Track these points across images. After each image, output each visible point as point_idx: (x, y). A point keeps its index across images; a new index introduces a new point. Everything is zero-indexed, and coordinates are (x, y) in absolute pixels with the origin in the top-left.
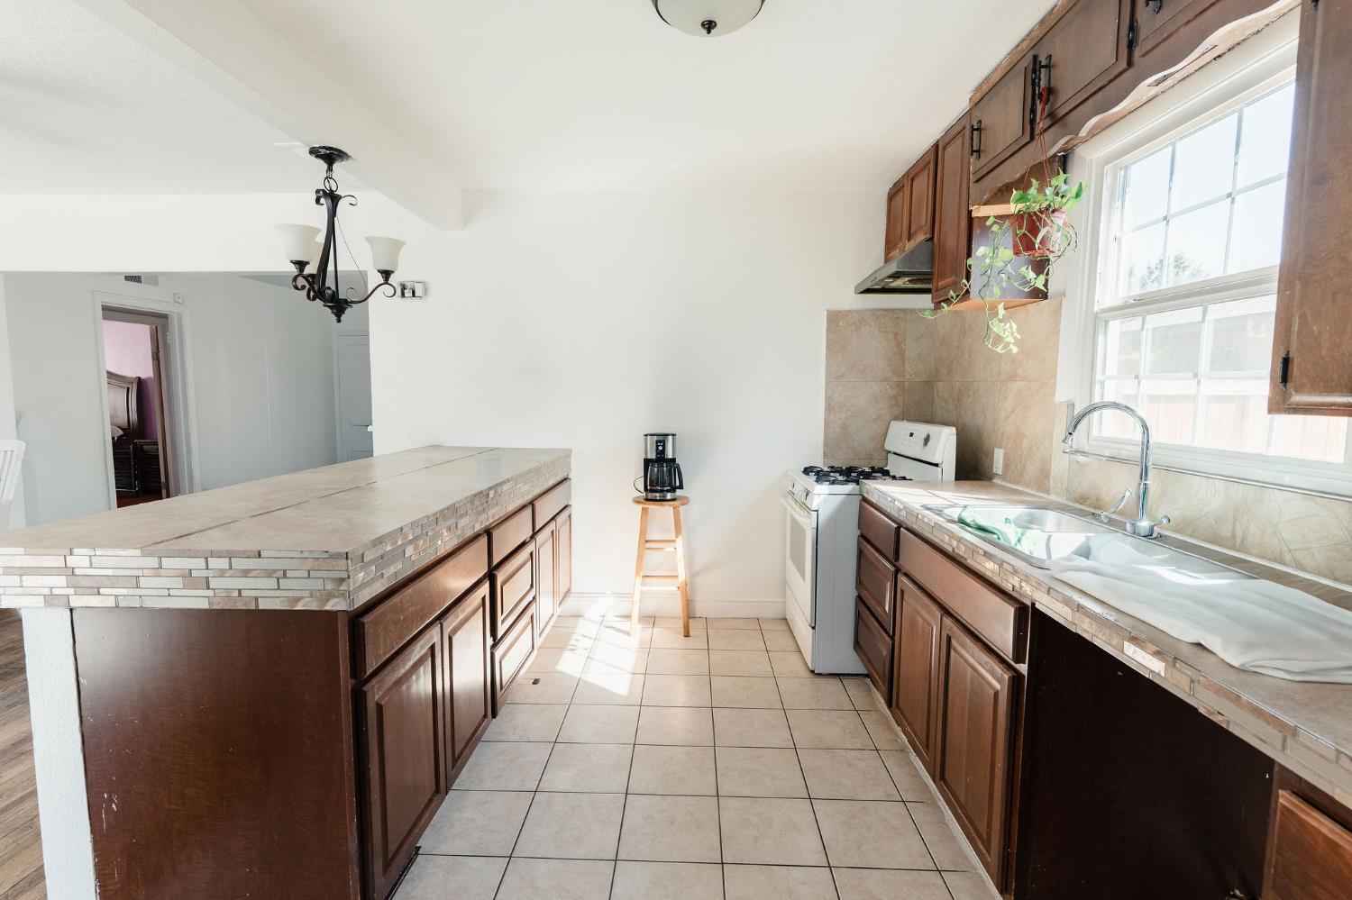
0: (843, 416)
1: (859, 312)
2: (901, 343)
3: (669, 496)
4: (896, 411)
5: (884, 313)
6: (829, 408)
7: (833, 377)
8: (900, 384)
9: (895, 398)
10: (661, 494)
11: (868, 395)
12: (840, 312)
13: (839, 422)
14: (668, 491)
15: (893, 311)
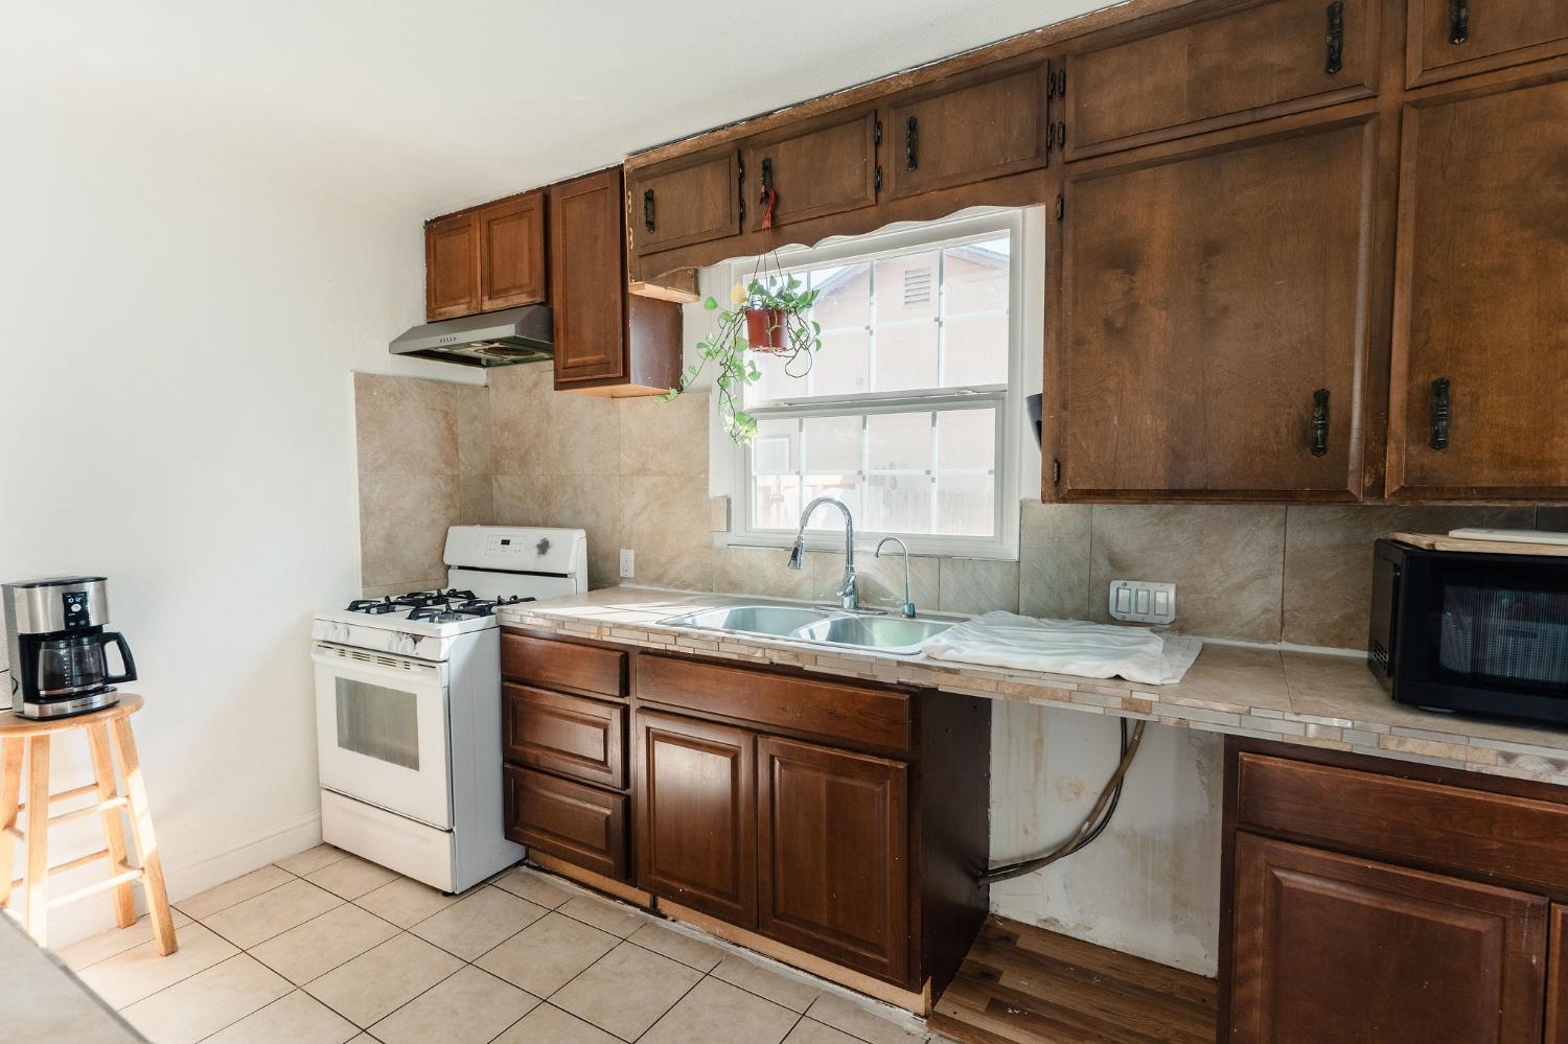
0: (387, 524)
1: (397, 379)
2: (453, 425)
3: (98, 701)
4: (453, 513)
5: (430, 384)
6: (366, 513)
7: (369, 469)
8: (454, 479)
9: (450, 496)
10: (78, 702)
11: (417, 494)
12: (373, 376)
13: (382, 533)
14: (97, 691)
15: (440, 382)
